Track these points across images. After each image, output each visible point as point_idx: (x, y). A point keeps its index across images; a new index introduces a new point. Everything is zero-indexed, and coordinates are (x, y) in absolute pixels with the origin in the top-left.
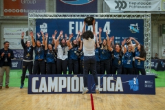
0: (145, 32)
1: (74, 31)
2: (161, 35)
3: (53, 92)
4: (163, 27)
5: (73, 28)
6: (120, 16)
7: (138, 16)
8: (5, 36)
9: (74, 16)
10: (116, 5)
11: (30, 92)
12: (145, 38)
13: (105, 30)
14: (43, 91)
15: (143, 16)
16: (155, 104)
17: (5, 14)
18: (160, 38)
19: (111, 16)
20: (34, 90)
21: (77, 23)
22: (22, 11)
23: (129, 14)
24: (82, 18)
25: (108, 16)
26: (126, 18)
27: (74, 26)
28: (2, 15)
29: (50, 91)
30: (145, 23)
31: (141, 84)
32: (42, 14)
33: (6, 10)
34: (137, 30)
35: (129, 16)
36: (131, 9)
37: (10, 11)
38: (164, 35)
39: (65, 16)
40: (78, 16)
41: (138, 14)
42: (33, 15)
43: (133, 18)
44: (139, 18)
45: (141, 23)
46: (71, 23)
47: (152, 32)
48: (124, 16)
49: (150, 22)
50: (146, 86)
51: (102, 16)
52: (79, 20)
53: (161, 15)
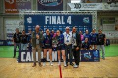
0: (93, 23)
1: (48, 22)
2: (102, 25)
5: (48, 20)
6: (77, 13)
7: (89, 13)
8: (7, 26)
9: (49, 13)
10: (74, 6)
12: (93, 26)
13: (68, 22)
15: (92, 13)
16: (101, 69)
17: (6, 12)
18: (101, 27)
19: (72, 13)
21: (50, 17)
22: (16, 10)
23: (83, 11)
25: (70, 13)
26: (81, 14)
28: (4, 13)
30: (93, 17)
32: (28, 12)
33: (7, 10)
34: (88, 22)
35: (83, 13)
36: (84, 9)
37: (9, 10)
38: (104, 25)
39: (43, 13)
40: (51, 13)
42: (22, 12)
43: (86, 14)
44: (89, 14)
45: (90, 17)
46: (47, 17)
48: (80, 13)
49: (96, 16)
51: (66, 13)
52: (52, 15)
53: (102, 12)
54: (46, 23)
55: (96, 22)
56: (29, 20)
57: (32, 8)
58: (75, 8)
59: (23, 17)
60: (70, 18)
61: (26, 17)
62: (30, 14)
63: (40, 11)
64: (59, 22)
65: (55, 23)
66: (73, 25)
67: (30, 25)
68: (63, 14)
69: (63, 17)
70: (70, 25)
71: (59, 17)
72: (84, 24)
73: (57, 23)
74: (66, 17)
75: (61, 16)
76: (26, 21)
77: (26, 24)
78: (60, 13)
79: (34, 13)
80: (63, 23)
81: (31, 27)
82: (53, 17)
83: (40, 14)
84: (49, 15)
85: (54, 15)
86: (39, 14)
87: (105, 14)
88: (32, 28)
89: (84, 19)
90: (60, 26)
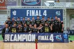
54: (27, 15)
55: (66, 15)
56: (14, 13)
59: (10, 11)
60: (45, 11)
61: (12, 10)
62: (15, 8)
65: (34, 15)
68: (40, 8)
69: (40, 11)
70: (46, 17)
71: (37, 11)
73: (36, 16)
75: (38, 10)
76: (12, 14)
78: (38, 8)
79: (18, 7)
80: (40, 15)
82: (32, 11)
83: (23, 8)
84: (29, 10)
85: (33, 10)
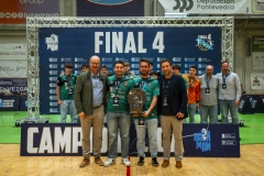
0: (223, 50)
1: (103, 47)
2: (249, 54)
3: (62, 153)
4: (254, 40)
5: (101, 42)
6: (180, 22)
7: (212, 22)
9: (104, 22)
10: (175, 4)
11: (24, 152)
12: (224, 59)
13: (155, 47)
14: (46, 151)
15: (220, 21)
18: (248, 60)
19: (166, 22)
20: (31, 149)
21: (108, 34)
22: (20, 15)
23: (196, 18)
24: (116, 25)
25: (161, 22)
26: (191, 25)
27: (103, 39)
29: (57, 151)
30: (224, 34)
31: (215, 139)
32: (49, 20)
34: (209, 46)
35: (196, 22)
36: (200, 11)
38: (254, 54)
39: (88, 22)
40: (110, 22)
41: (212, 18)
42: (34, 22)
43: (203, 25)
44: (214, 25)
45: (216, 34)
46: (98, 35)
47: (235, 50)
48: (188, 22)
50: (224, 142)
51: (151, 22)
52: (111, 30)
53: (251, 20)
54: (97, 50)
55: (231, 48)
57: (62, 10)
58: (175, 8)
59: (36, 35)
60: (160, 36)
61: (44, 33)
62: (54, 26)
63: (82, 19)
64: (131, 48)
65: (120, 51)
66: (167, 55)
67: (54, 54)
68: (141, 26)
69: (140, 34)
70: (161, 55)
71: (131, 35)
72: (197, 52)
73: (127, 51)
74: (149, 34)
76: (43, 45)
77: (44, 53)
78: (135, 22)
79: (64, 22)
80: (142, 50)
81: (55, 60)
82: (114, 34)
83: (80, 26)
84: (104, 30)
85: (117, 30)
86: (77, 25)
87: (259, 25)
88: (59, 63)
89: (200, 40)
90: (133, 59)
